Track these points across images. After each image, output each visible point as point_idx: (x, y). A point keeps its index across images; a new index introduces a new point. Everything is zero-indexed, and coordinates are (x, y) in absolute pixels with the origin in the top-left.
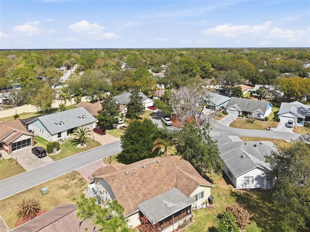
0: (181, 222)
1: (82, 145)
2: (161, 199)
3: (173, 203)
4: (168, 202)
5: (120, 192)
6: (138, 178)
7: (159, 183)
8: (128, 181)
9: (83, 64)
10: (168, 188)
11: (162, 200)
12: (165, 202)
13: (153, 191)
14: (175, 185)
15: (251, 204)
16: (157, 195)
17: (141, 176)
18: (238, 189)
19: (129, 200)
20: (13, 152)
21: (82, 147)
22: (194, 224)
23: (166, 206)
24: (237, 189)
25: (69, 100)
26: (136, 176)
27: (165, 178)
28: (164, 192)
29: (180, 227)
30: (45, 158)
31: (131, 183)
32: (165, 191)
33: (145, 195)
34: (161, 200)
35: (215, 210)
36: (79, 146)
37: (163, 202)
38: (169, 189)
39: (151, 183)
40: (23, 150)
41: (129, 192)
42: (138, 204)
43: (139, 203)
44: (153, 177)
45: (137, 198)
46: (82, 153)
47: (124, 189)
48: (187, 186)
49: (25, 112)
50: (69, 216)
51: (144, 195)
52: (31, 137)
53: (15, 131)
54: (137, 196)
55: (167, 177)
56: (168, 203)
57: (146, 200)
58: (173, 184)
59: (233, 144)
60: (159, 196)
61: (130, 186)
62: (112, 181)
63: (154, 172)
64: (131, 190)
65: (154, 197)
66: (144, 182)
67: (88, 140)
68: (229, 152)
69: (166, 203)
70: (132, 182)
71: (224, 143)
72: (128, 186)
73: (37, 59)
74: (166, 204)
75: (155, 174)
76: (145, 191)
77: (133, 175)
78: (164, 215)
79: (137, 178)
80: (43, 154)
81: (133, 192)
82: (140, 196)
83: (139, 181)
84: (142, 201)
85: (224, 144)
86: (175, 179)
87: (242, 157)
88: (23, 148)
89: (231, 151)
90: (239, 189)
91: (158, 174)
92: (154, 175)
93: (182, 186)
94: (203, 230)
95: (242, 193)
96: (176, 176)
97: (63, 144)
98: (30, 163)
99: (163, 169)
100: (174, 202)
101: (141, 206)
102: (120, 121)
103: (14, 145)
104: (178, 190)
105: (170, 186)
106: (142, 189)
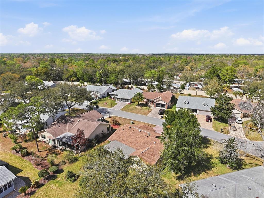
2: (123, 147)
8: (126, 130)
10: (133, 147)
14: (138, 149)
19: (116, 136)
25: (240, 96)
32: (130, 147)
47: (121, 132)
52: (165, 104)
53: (160, 98)
54: (120, 138)
60: (125, 145)
70: (127, 132)
80: (160, 113)
88: (159, 108)
98: (153, 114)
99: (146, 139)
101: (115, 141)
102: (238, 120)
103: (157, 104)
104: (134, 151)
105: (136, 147)
106: (125, 137)
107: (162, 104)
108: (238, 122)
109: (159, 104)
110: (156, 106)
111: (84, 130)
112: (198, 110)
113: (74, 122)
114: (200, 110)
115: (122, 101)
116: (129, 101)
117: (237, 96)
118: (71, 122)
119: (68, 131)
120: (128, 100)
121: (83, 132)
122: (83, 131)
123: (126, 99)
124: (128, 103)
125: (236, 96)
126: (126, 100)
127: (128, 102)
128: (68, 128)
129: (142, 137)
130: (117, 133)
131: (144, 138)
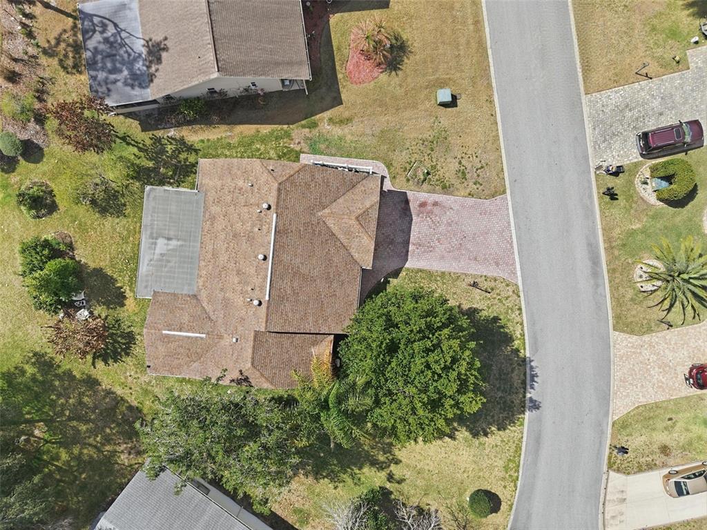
2: (187, 244)
3: (162, 255)
4: (170, 247)
5: (239, 173)
6: (248, 226)
7: (218, 266)
8: (252, 201)
10: (201, 276)
11: (183, 243)
12: (174, 243)
13: (211, 240)
14: (199, 297)
16: (201, 243)
17: (250, 238)
19: (219, 183)
23: (165, 237)
26: (253, 226)
27: (222, 290)
28: (199, 263)
31: (244, 206)
33: (213, 218)
34: (185, 240)
37: (178, 240)
38: (199, 276)
39: (227, 250)
41: (232, 190)
42: (205, 195)
43: (204, 199)
44: (235, 264)
45: (214, 200)
47: (240, 183)
50: (209, 43)
51: (215, 217)
54: (218, 202)
55: (220, 296)
56: (167, 245)
57: (204, 217)
58: (204, 295)
60: (197, 244)
61: (242, 199)
63: (243, 273)
64: (233, 198)
65: (201, 234)
66: (235, 236)
69: (170, 242)
70: (246, 209)
72: (243, 195)
74: (169, 239)
75: (239, 273)
76: (220, 225)
77: (260, 221)
81: (229, 198)
82: (215, 209)
83: (242, 225)
84: (206, 209)
86: (208, 308)
91: (236, 280)
92: (237, 268)
96: (213, 317)
99: (239, 301)
100: (165, 258)
104: (185, 292)
105: (203, 286)
106: (224, 220)
129: (244, 282)
130: (230, 173)
131: (242, 290)
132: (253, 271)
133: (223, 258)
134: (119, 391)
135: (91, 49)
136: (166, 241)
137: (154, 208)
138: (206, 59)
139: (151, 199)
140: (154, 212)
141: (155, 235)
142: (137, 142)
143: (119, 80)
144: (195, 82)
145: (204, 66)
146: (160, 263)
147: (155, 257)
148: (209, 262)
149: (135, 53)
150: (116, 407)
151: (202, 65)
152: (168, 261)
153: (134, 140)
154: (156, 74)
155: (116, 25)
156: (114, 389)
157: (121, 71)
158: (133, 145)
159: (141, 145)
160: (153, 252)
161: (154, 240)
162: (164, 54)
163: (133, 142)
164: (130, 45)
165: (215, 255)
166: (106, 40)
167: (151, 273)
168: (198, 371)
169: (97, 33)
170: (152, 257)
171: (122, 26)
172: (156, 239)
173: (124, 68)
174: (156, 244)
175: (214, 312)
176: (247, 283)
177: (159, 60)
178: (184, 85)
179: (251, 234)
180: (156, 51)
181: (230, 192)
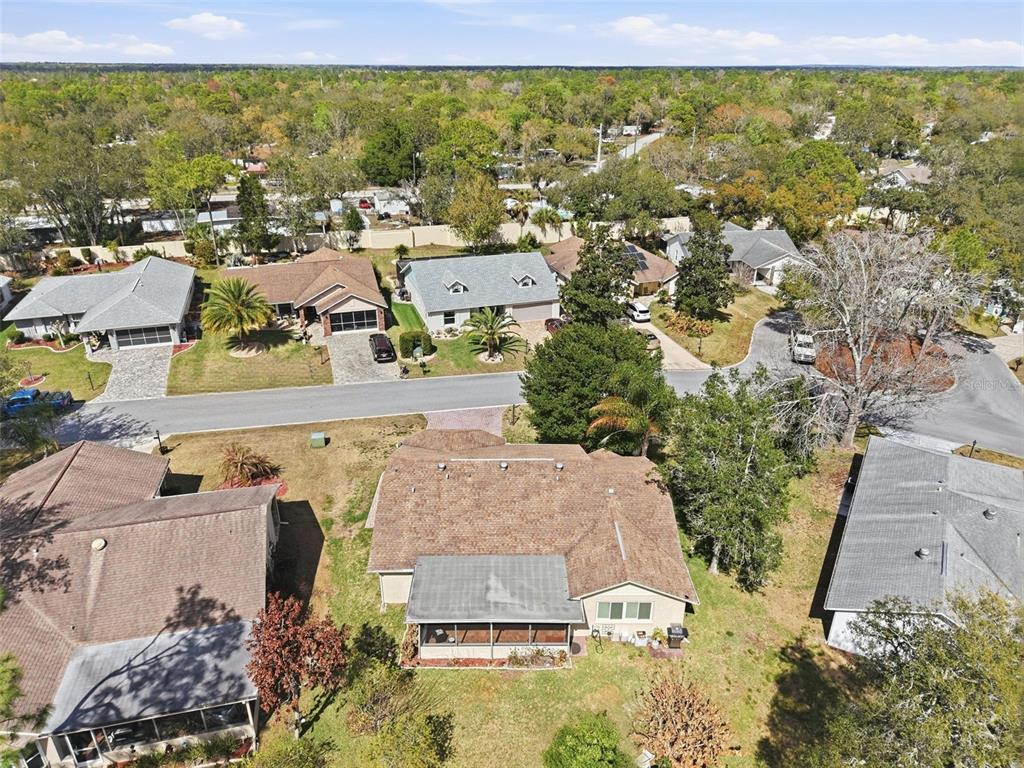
0: (524, 650)
1: (490, 356)
2: (493, 569)
3: (513, 594)
4: (500, 586)
5: (394, 509)
6: (466, 490)
7: (521, 525)
8: (433, 488)
9: (683, 117)
10: (538, 550)
11: (492, 572)
12: (493, 582)
13: (485, 540)
14: (567, 550)
15: (825, 713)
16: (490, 554)
17: (481, 486)
18: (832, 648)
19: (407, 536)
20: (334, 333)
21: (490, 361)
22: (565, 672)
23: (486, 593)
24: (831, 644)
25: (555, 227)
26: (465, 484)
27: (551, 517)
28: (520, 554)
29: (514, 660)
30: (389, 364)
31: (440, 498)
32: (524, 554)
33: (456, 540)
34: (488, 572)
35: (666, 669)
36: (483, 357)
37: (488, 578)
38: (538, 552)
39: (497, 516)
40: (355, 335)
41: (417, 516)
42: (421, 555)
43: (426, 555)
44: (515, 502)
45: (429, 540)
46: (469, 379)
47: (409, 505)
48: (595, 566)
49: (435, 243)
50: (217, 517)
51: (453, 538)
52: (375, 308)
53: (338, 286)
54: (433, 534)
55: (560, 518)
56: (496, 589)
57: (452, 554)
58: (562, 542)
59: (938, 495)
60: (493, 559)
61: (431, 501)
62: (394, 473)
63: (525, 491)
64: (428, 514)
65: (479, 554)
66: (478, 506)
67: (516, 348)
68: (895, 516)
69: (492, 587)
70: (444, 496)
71: (906, 480)
72: (425, 500)
73: (547, 95)
74: (488, 588)
75: (525, 497)
76: (464, 529)
77: (459, 475)
78: (457, 613)
79: (464, 489)
80: (384, 355)
81: (429, 519)
82: (443, 537)
83: (465, 498)
84: (441, 552)
85: (903, 484)
86: (579, 532)
87: (918, 554)
88: (358, 331)
89: (904, 516)
90: (836, 646)
91: (535, 499)
92: (520, 499)
93: (581, 562)
94: (570, 701)
95: (834, 665)
96: (590, 524)
97: (451, 341)
98: (351, 368)
99: (561, 493)
100: (517, 591)
101: (425, 563)
102: (641, 312)
103: (335, 318)
104: (564, 567)
105: (550, 545)
106: (458, 523)
107: (359, 315)
108: (642, 317)
109: (347, 316)
110: (333, 329)
111: (199, 587)
112: (509, 306)
113: (60, 564)
114: (515, 306)
115: (128, 343)
116: (174, 334)
117: (547, 226)
118: (41, 576)
119: (73, 643)
120: (164, 329)
121: (200, 597)
122: (195, 593)
123: (149, 330)
124: (171, 344)
125: (544, 230)
126: (158, 332)
127: (169, 340)
128: (49, 621)
129: (537, 489)
130: (394, 522)
131: (547, 490)
132: (522, 479)
133: (510, 520)
134: (764, 711)
135: (141, 709)
136: (492, 592)
137: (440, 609)
138: (236, 523)
139: (426, 613)
140: (447, 608)
141: (483, 605)
142: (317, 706)
143: (216, 666)
144: (263, 540)
145: (245, 523)
146: (526, 596)
147: (517, 602)
148: (516, 539)
149: (178, 644)
150: (792, 713)
151: (242, 527)
152: (522, 588)
153: (312, 711)
154: (228, 608)
155: (116, 673)
156: (765, 718)
157: (202, 664)
158: (321, 711)
159: (323, 700)
160: (509, 606)
161: (492, 605)
162: (203, 595)
163: (315, 712)
164: (160, 651)
165: (506, 531)
166: (135, 687)
167: (543, 606)
168: (668, 541)
169: (114, 701)
170: (517, 606)
171: (120, 664)
172: (489, 602)
173: (199, 659)
174: (496, 604)
175: (582, 526)
176: (537, 486)
177: (210, 604)
178: (261, 556)
179: (476, 486)
180: (193, 610)
181: (420, 519)
